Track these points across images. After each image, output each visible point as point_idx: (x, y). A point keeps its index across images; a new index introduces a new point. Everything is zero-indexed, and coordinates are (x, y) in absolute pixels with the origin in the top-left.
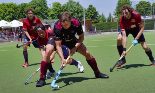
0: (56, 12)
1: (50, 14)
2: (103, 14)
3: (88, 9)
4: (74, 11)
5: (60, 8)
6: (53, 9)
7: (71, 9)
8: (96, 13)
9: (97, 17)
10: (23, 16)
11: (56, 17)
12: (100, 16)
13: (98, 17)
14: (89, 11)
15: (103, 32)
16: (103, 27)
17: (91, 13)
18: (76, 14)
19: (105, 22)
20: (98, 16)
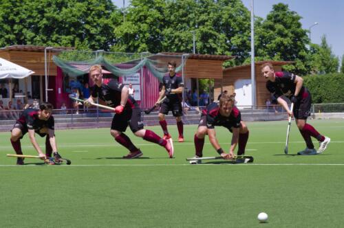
0: (144, 27)
1: (118, 31)
2: (324, 42)
3: (269, 18)
4: (216, 23)
5: (160, 10)
6: (131, 14)
7: (203, 17)
8: (300, 36)
9: (303, 53)
10: (12, 37)
11: (143, 45)
12: (315, 50)
13: (306, 50)
14: (272, 28)
15: (323, 110)
16: (323, 93)
17: (281, 34)
18: (222, 36)
19: (335, 75)
20: (308, 47)
